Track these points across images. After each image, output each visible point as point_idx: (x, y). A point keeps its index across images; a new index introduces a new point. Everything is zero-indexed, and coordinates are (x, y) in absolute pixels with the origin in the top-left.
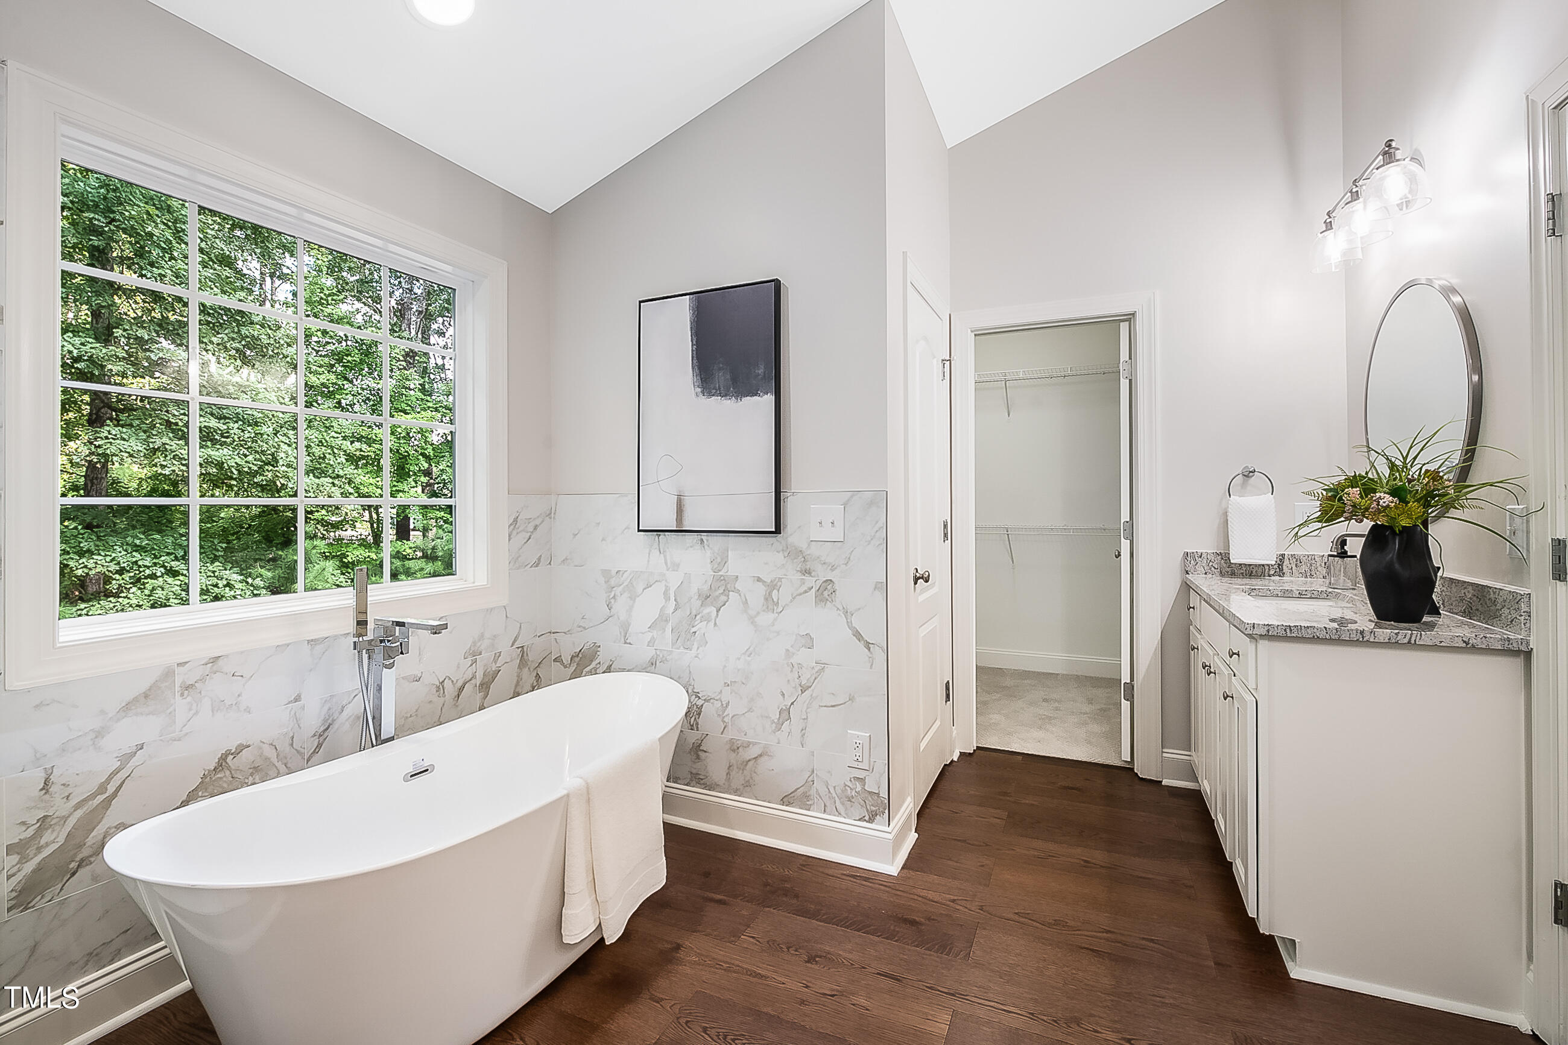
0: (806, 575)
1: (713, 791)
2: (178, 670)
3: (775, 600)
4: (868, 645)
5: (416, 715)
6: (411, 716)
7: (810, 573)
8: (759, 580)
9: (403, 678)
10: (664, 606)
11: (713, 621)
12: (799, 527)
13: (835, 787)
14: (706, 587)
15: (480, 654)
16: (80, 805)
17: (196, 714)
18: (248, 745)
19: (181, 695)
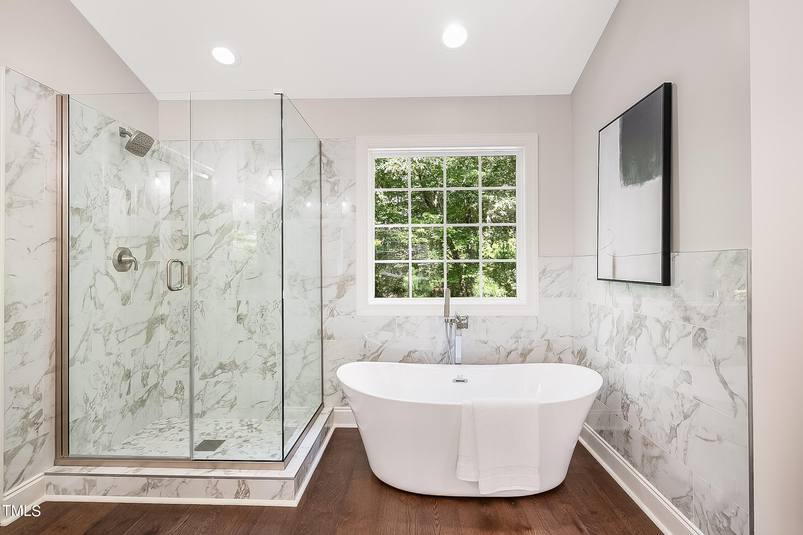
0: (687, 321)
1: (635, 468)
2: (397, 318)
3: (667, 338)
4: (732, 394)
5: (485, 359)
6: (482, 359)
7: (689, 321)
8: (658, 321)
9: (478, 340)
10: (612, 330)
11: (634, 346)
12: (682, 281)
13: (707, 512)
14: (631, 321)
15: (521, 338)
16: (372, 354)
17: (402, 335)
18: (417, 351)
19: (398, 327)
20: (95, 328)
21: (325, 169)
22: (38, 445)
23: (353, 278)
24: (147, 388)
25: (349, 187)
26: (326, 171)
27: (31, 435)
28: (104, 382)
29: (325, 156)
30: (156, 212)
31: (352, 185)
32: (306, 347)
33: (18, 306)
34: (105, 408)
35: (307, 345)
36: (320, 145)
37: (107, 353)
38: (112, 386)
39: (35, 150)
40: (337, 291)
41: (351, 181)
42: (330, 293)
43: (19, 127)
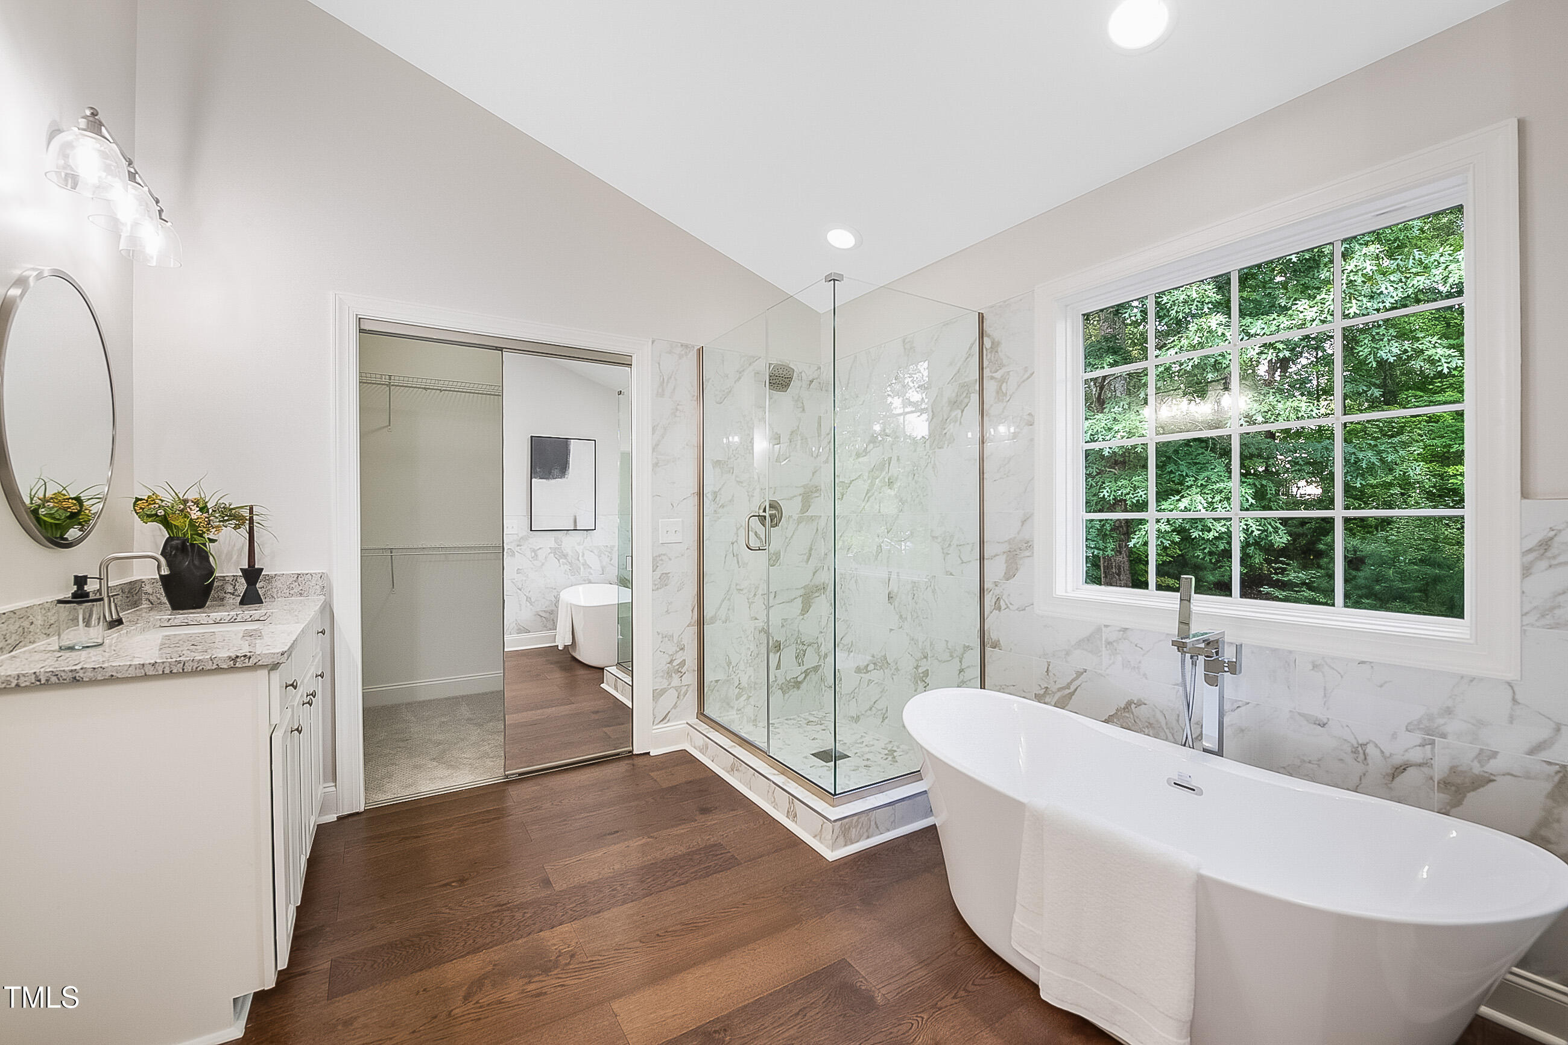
2: (1104, 629)
6: (1310, 762)
9: (1299, 714)
15: (1444, 736)
16: (1059, 690)
17: (1113, 663)
18: (1145, 704)
19: (1106, 647)
20: (738, 587)
21: (988, 357)
22: (682, 692)
23: (1029, 545)
24: (804, 668)
25: (1024, 381)
26: (990, 361)
27: (676, 681)
28: (749, 648)
29: (989, 336)
30: (815, 455)
31: (1028, 378)
32: (962, 655)
33: (663, 557)
34: (750, 677)
35: (964, 652)
36: (981, 318)
37: (752, 618)
38: (758, 654)
39: (677, 409)
40: (1005, 566)
41: (1026, 369)
42: (995, 570)
43: (663, 390)
